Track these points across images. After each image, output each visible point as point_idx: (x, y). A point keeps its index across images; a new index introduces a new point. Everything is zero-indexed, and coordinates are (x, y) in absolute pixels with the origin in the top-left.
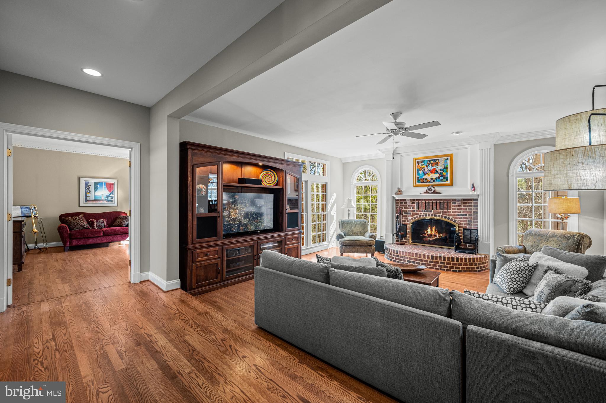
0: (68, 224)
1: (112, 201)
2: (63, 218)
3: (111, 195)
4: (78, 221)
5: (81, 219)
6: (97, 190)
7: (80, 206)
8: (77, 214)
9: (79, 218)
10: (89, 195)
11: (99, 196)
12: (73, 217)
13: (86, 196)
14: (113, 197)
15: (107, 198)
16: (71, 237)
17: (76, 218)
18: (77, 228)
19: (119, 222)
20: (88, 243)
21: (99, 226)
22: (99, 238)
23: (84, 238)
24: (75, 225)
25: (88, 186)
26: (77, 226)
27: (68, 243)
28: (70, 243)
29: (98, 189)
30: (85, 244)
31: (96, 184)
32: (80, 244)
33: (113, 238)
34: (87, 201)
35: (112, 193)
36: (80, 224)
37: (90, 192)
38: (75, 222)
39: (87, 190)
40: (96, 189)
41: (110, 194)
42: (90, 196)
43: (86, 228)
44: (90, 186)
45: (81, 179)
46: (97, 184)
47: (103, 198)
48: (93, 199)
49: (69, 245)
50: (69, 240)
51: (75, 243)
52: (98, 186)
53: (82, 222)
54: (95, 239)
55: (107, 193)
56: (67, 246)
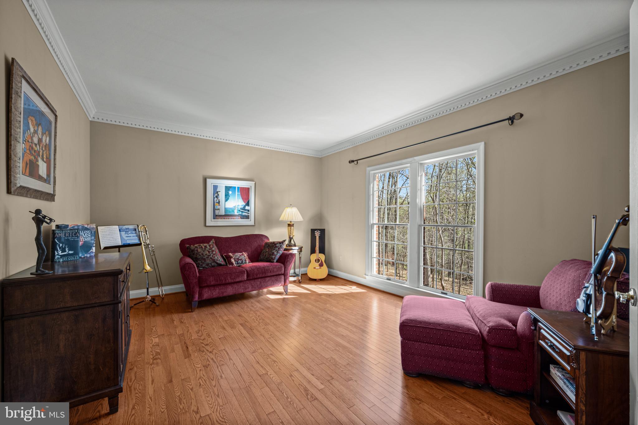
0: (195, 256)
1: (247, 217)
2: (187, 246)
3: (247, 208)
4: (209, 252)
5: (213, 249)
6: (228, 199)
7: (207, 225)
8: (206, 240)
9: (210, 246)
10: (218, 207)
11: (231, 209)
12: (201, 245)
13: (214, 209)
14: (248, 211)
15: (241, 213)
16: (202, 284)
17: (206, 247)
18: (208, 265)
19: (267, 253)
20: (225, 294)
21: (238, 259)
22: (241, 284)
23: (220, 285)
24: (204, 259)
25: (217, 192)
26: (208, 261)
27: (197, 296)
28: (200, 295)
29: (230, 198)
30: (221, 295)
31: (228, 188)
32: (214, 297)
33: (260, 283)
34: (216, 217)
35: (248, 204)
36: (211, 256)
37: (219, 202)
38: (204, 254)
39: (216, 199)
40: (227, 196)
41: (245, 207)
42: (219, 209)
43: (220, 265)
44: (219, 193)
45: (208, 180)
46: (229, 190)
47: (236, 213)
48: (224, 214)
49: (199, 298)
50: (197, 290)
51: (207, 294)
52: (230, 192)
53: (214, 254)
54: (235, 286)
55: (240, 203)
56: (196, 301)
